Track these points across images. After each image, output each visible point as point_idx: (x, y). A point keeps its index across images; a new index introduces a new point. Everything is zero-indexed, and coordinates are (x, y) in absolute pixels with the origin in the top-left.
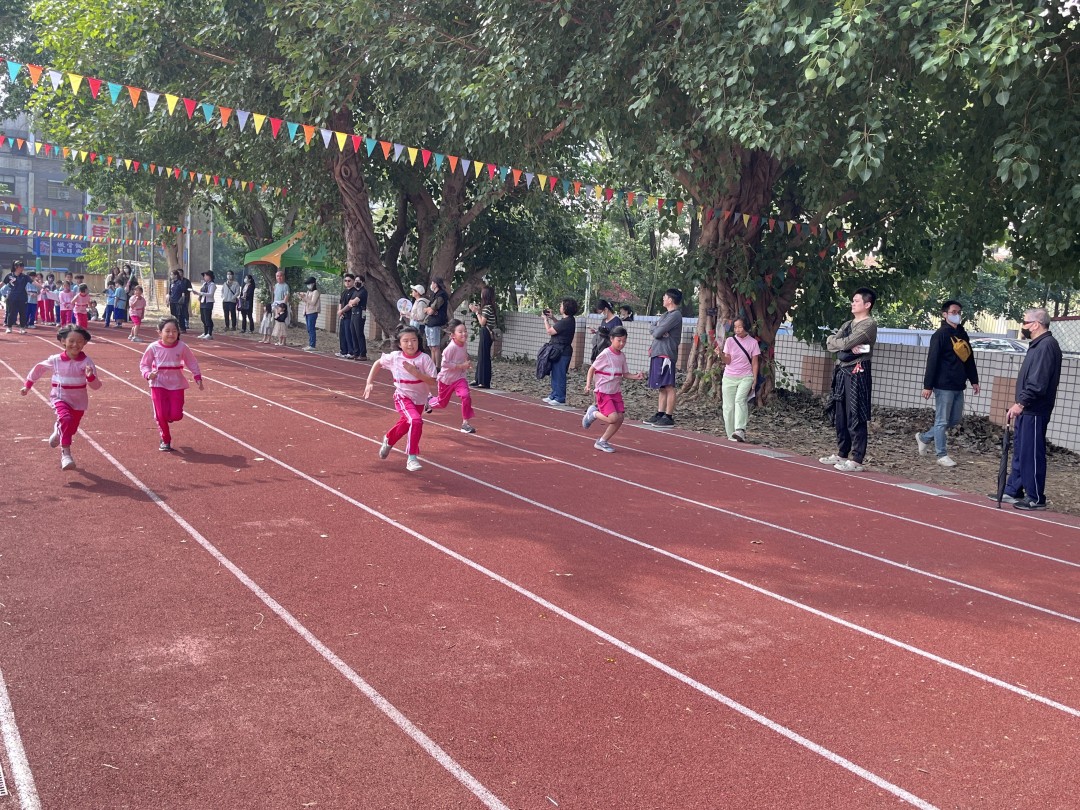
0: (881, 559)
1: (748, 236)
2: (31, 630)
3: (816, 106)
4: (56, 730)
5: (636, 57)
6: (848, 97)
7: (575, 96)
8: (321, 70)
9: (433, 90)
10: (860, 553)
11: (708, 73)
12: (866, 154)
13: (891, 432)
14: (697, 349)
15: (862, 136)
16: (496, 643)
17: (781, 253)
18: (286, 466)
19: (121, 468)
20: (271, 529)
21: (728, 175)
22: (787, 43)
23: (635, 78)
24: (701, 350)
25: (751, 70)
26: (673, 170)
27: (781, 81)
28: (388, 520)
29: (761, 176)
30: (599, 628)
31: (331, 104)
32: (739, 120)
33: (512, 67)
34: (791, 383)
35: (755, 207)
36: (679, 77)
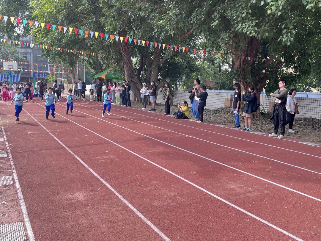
0: (296, 166)
1: (250, 64)
2: (33, 190)
3: (271, 22)
4: (41, 220)
5: (213, 9)
6: (282, 18)
7: (194, 22)
8: (116, 18)
9: (150, 23)
10: (289, 164)
11: (236, 13)
12: (288, 36)
13: (298, 125)
15: (287, 31)
16: (172, 194)
17: (261, 69)
18: (108, 140)
19: (59, 141)
20: (103, 159)
21: (243, 45)
22: (261, 2)
23: (213, 16)
25: (250, 11)
26: (226, 44)
27: (260, 14)
28: (139, 156)
29: (254, 45)
30: (205, 189)
31: (119, 28)
32: (247, 27)
33: (174, 14)
34: (265, 111)
35: (252, 55)
36: (227, 14)
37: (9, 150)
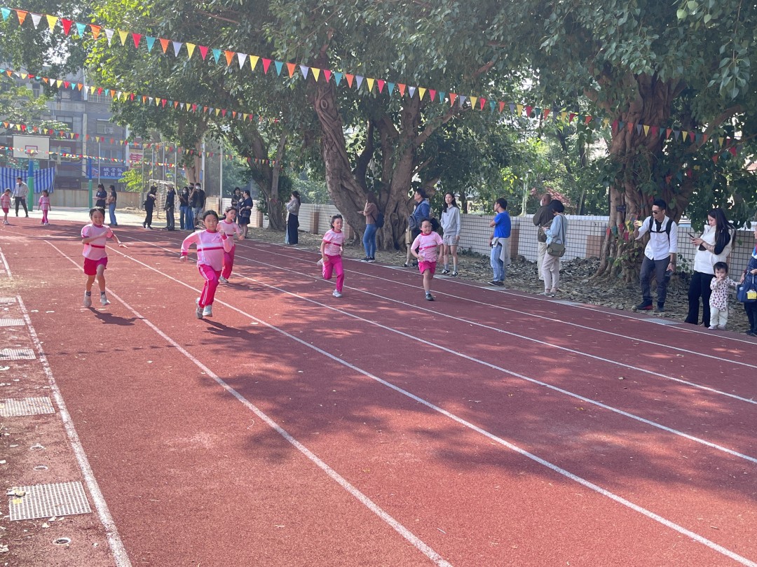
1: (650, 145)
3: (693, 37)
5: (548, 5)
7: (499, 37)
8: (303, 26)
9: (388, 38)
10: (715, 390)
11: (604, 14)
12: (734, 75)
14: (609, 239)
15: (730, 62)
23: (548, 20)
24: (612, 241)
25: (638, 11)
28: (346, 364)
29: (661, 95)
31: (311, 52)
32: (629, 52)
33: (448, 17)
35: (656, 121)
36: (581, 20)
37: (39, 345)
